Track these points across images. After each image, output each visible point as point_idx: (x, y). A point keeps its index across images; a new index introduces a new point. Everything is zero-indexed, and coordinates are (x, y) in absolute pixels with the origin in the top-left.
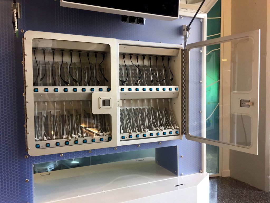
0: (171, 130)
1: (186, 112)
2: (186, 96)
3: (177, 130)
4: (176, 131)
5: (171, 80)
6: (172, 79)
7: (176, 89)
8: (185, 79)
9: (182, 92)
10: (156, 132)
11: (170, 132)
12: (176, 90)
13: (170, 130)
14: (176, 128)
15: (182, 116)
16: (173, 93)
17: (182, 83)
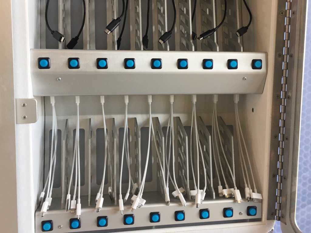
0: (231, 201)
1: (287, 145)
2: (290, 88)
3: (251, 204)
4: (249, 208)
5: (238, 31)
6: (243, 30)
7: (255, 64)
8: (289, 29)
9: (278, 73)
10: (173, 207)
11: (225, 210)
12: (254, 67)
13: (227, 203)
14: (247, 195)
15: (274, 158)
16: (244, 77)
17: (280, 44)
